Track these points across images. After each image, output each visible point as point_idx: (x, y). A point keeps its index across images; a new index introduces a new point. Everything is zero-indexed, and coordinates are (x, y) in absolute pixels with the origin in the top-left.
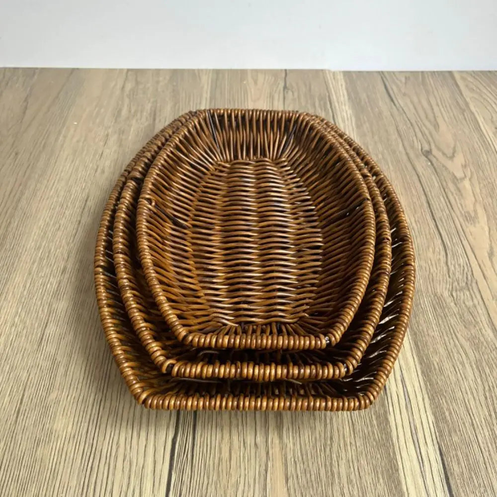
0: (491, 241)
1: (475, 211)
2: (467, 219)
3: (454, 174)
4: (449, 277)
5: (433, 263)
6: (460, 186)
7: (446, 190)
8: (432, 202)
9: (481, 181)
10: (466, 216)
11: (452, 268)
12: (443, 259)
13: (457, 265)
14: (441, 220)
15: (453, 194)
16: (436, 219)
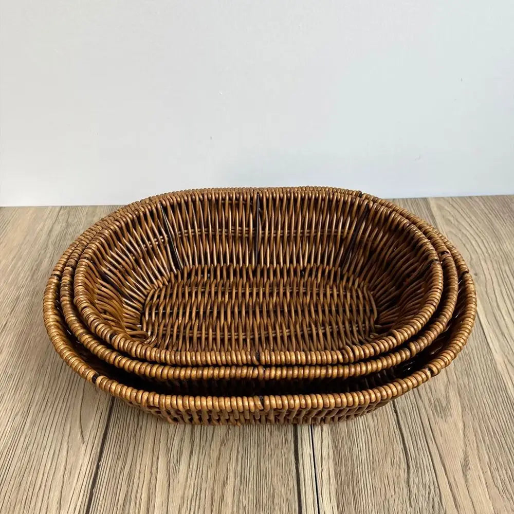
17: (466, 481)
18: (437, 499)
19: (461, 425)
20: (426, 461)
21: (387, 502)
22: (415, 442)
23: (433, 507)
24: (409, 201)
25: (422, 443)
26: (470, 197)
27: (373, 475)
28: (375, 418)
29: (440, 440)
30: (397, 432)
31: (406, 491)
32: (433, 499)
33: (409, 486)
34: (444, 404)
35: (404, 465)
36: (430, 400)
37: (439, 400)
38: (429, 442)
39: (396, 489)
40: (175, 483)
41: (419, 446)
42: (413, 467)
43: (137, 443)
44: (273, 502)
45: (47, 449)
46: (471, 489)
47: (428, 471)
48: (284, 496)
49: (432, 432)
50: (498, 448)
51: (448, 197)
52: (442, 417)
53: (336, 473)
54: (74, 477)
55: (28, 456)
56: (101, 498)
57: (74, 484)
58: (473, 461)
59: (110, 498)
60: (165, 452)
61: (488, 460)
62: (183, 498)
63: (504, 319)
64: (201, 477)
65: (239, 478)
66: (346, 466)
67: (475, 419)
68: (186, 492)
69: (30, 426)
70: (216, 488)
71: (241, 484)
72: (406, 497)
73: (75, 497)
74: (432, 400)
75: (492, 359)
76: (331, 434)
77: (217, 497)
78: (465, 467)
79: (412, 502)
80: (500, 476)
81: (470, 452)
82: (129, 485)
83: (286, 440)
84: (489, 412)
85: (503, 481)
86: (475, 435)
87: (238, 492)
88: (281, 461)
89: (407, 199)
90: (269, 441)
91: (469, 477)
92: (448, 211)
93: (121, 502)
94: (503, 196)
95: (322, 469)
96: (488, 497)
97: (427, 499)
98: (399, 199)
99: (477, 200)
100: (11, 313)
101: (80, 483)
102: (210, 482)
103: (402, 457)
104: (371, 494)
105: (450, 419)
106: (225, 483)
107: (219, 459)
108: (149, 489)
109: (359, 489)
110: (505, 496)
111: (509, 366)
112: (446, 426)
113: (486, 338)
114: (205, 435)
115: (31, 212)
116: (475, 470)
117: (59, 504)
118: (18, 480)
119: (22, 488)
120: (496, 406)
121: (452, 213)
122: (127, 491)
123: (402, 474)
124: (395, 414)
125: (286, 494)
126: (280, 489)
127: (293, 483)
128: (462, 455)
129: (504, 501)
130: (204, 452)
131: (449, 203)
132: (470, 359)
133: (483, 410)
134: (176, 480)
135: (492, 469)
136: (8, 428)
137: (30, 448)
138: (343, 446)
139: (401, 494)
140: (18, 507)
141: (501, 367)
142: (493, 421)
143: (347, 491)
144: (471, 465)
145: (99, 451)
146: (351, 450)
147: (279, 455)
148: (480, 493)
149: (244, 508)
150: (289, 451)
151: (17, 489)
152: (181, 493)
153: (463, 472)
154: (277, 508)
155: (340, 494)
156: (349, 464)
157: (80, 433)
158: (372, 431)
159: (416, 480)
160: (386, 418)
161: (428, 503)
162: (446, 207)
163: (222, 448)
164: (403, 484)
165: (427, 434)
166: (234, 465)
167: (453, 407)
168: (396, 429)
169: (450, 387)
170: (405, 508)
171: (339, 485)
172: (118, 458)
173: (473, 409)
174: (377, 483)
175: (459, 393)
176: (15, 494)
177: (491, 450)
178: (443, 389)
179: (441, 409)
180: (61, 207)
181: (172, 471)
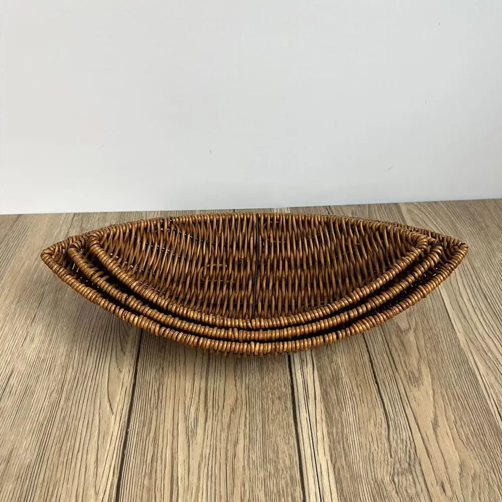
17: (436, 436)
18: (412, 451)
19: (431, 392)
20: (403, 421)
21: (372, 454)
22: (393, 406)
23: (410, 458)
24: (383, 206)
25: (399, 407)
26: (435, 202)
27: (359, 434)
28: (360, 389)
29: (414, 404)
30: (379, 399)
31: (387, 445)
32: (409, 451)
33: (389, 442)
34: (417, 375)
35: (385, 425)
36: (405, 372)
37: (412, 373)
38: (405, 406)
39: (379, 444)
40: (194, 443)
41: (397, 409)
42: (392, 425)
43: (159, 413)
44: (277, 457)
45: (82, 419)
46: (440, 442)
47: (405, 429)
48: (286, 451)
49: (407, 398)
50: (462, 410)
51: (416, 202)
52: (415, 386)
53: (328, 433)
54: (107, 442)
55: (65, 426)
56: (132, 458)
57: (108, 448)
58: (442, 420)
59: (140, 458)
60: (183, 419)
61: (454, 420)
62: (202, 455)
63: (466, 305)
64: (216, 439)
65: (248, 439)
66: (337, 427)
67: (443, 387)
68: (204, 453)
69: (65, 402)
70: (229, 447)
71: (250, 443)
72: (387, 450)
73: (109, 458)
74: (407, 373)
75: (456, 338)
76: (323, 401)
77: (230, 454)
78: (435, 425)
79: (392, 454)
80: (464, 432)
81: (438, 413)
82: (154, 447)
83: (286, 407)
84: (454, 381)
85: (467, 438)
86: (443, 400)
87: (248, 450)
88: (282, 424)
89: (381, 204)
90: (271, 408)
91: (438, 432)
92: (416, 214)
93: (149, 461)
94: (463, 201)
95: (317, 430)
96: (454, 448)
97: (405, 451)
98: (374, 205)
99: (442, 204)
100: (38, 307)
101: (113, 446)
102: (223, 444)
103: (383, 419)
104: (358, 449)
105: (422, 388)
106: (236, 443)
107: (230, 424)
108: (172, 450)
109: (349, 447)
110: (468, 447)
111: (470, 344)
112: (419, 393)
113: (451, 321)
114: (217, 405)
115: (47, 218)
116: (444, 427)
117: (96, 464)
118: (59, 445)
119: (62, 454)
120: (459, 376)
121: (420, 216)
122: (154, 452)
123: (383, 432)
124: (376, 385)
125: (288, 450)
126: (283, 447)
127: (293, 441)
128: (432, 415)
129: (468, 451)
130: (217, 419)
131: (417, 207)
132: (438, 338)
133: (449, 379)
134: (195, 442)
135: (457, 426)
136: (46, 403)
137: (67, 419)
138: (334, 412)
139: (383, 448)
140: (60, 467)
141: (463, 343)
142: (457, 388)
143: (339, 447)
144: (440, 423)
145: (127, 418)
146: (340, 414)
147: (281, 419)
148: (448, 444)
149: (254, 462)
150: (288, 416)
151: (58, 453)
152: (200, 451)
153: (434, 430)
154: (281, 461)
155: (332, 449)
156: (340, 426)
157: (109, 406)
158: (358, 399)
159: (395, 437)
160: (369, 388)
161: (406, 455)
162: (415, 212)
163: (232, 416)
164: (385, 440)
165: (404, 400)
166: (243, 428)
167: (425, 377)
168: (377, 396)
169: (422, 363)
170: (386, 458)
171: (332, 442)
172: (144, 425)
173: (441, 379)
174: (363, 440)
175: (429, 366)
176: (57, 457)
177: (456, 410)
178: (416, 363)
179: (414, 379)
180: (75, 214)
181: (190, 434)
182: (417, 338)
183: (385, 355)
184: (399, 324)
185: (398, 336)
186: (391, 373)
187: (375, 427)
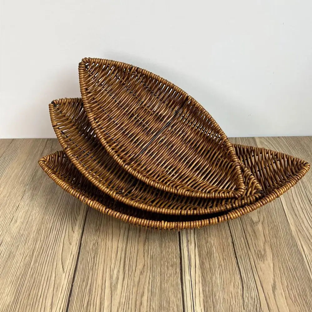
0: (274, 276)
1: (265, 250)
2: (259, 257)
3: (252, 218)
4: (244, 309)
5: (233, 296)
6: (256, 228)
7: (246, 232)
8: (236, 243)
9: (269, 224)
10: (258, 255)
11: (246, 301)
12: (240, 292)
13: (250, 298)
14: (241, 257)
15: (250, 236)
16: (238, 257)
17: (274, 295)
18: (258, 305)
19: (272, 265)
20: (253, 285)
21: (231, 307)
22: (246, 274)
23: (256, 310)
25: (250, 275)
26: (279, 137)
27: (223, 291)
28: (225, 261)
29: (260, 273)
30: (237, 269)
31: (241, 301)
32: (256, 306)
33: (243, 298)
34: (263, 253)
35: (240, 287)
36: (255, 251)
37: (260, 251)
38: (255, 274)
39: (236, 300)
40: (115, 295)
41: (249, 276)
42: (245, 287)
43: (94, 272)
44: (169, 306)
45: (44, 276)
46: (277, 299)
47: (253, 290)
49: (256, 268)
50: (292, 278)
51: (266, 137)
52: (262, 261)
53: (203, 291)
54: (59, 291)
55: (33, 280)
56: (75, 303)
57: (59, 296)
58: (278, 285)
59: (79, 303)
60: (109, 277)
61: (287, 284)
62: (120, 303)
63: (296, 206)
64: (130, 292)
65: (150, 293)
66: (209, 287)
67: (280, 262)
68: (121, 301)
69: (34, 263)
70: (137, 298)
71: (151, 296)
72: (241, 304)
73: (60, 302)
74: (256, 251)
75: (290, 229)
76: (201, 269)
77: (138, 303)
78: (274, 288)
79: (245, 307)
80: (293, 293)
81: (276, 280)
82: (89, 296)
83: (176, 272)
84: (287, 258)
85: (295, 297)
86: (280, 271)
87: (150, 300)
88: (173, 283)
89: (243, 138)
90: (166, 272)
91: (276, 293)
92: (266, 145)
93: (85, 305)
94: (296, 137)
95: (195, 289)
96: (286, 304)
97: (253, 305)
98: (238, 138)
99: (283, 139)
100: (21, 200)
101: (62, 294)
102: (134, 295)
103: (239, 282)
104: (222, 302)
105: (266, 262)
106: (142, 296)
107: (139, 282)
108: (101, 298)
109: (216, 301)
110: (296, 304)
111: (299, 233)
112: (264, 265)
113: (286, 216)
114: (131, 268)
115: (31, 141)
116: (280, 290)
117: (51, 306)
118: (28, 292)
119: (30, 297)
120: (291, 255)
121: (268, 146)
122: (89, 299)
123: (239, 292)
124: (235, 259)
125: (176, 302)
126: (172, 298)
127: (180, 295)
128: (272, 282)
129: (295, 307)
130: (131, 278)
131: (267, 140)
132: (278, 228)
133: (284, 257)
134: (116, 293)
135: (289, 289)
136: (22, 263)
137: (34, 276)
138: (207, 276)
139: (239, 303)
140: (28, 307)
141: (294, 233)
142: (289, 263)
143: (209, 301)
144: (277, 287)
145: (72, 277)
146: (211, 278)
147: (173, 279)
148: (282, 301)
149: (153, 309)
150: (177, 278)
151: (28, 297)
152: (118, 301)
153: (273, 291)
154: (171, 309)
155: (205, 302)
156: (211, 286)
157: (62, 267)
158: (223, 268)
159: (247, 295)
160: (231, 261)
161: (254, 308)
162: (265, 143)
163: (141, 276)
164: (240, 297)
165: (254, 269)
166: (147, 285)
167: (268, 256)
168: (236, 266)
169: (266, 244)
170: (241, 310)
171: (205, 297)
172: (83, 281)
173: (279, 256)
174: (226, 297)
175: (271, 247)
176: (27, 300)
177: (288, 279)
178: (262, 245)
179: (261, 256)
180: (48, 139)
181: (113, 288)
182: (264, 228)
183: (242, 239)
184: (253, 219)
185: (251, 226)
186: (246, 251)
187: (234, 289)
